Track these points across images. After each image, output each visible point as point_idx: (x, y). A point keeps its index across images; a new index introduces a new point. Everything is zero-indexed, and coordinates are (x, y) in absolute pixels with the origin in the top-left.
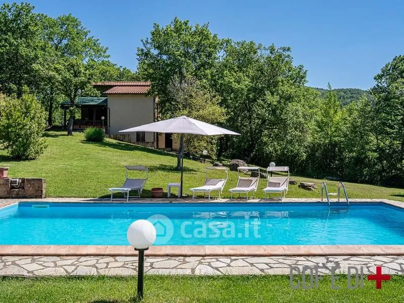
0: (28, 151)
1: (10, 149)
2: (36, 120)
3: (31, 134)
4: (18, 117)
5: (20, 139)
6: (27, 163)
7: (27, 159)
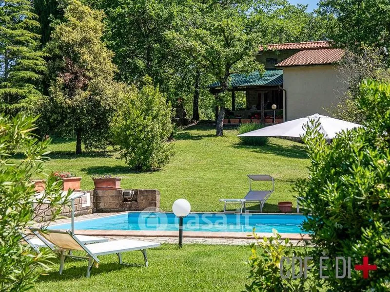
0: (150, 160)
1: (128, 158)
2: (160, 118)
3: (153, 137)
4: (137, 117)
5: (141, 144)
6: (148, 175)
7: (149, 170)
